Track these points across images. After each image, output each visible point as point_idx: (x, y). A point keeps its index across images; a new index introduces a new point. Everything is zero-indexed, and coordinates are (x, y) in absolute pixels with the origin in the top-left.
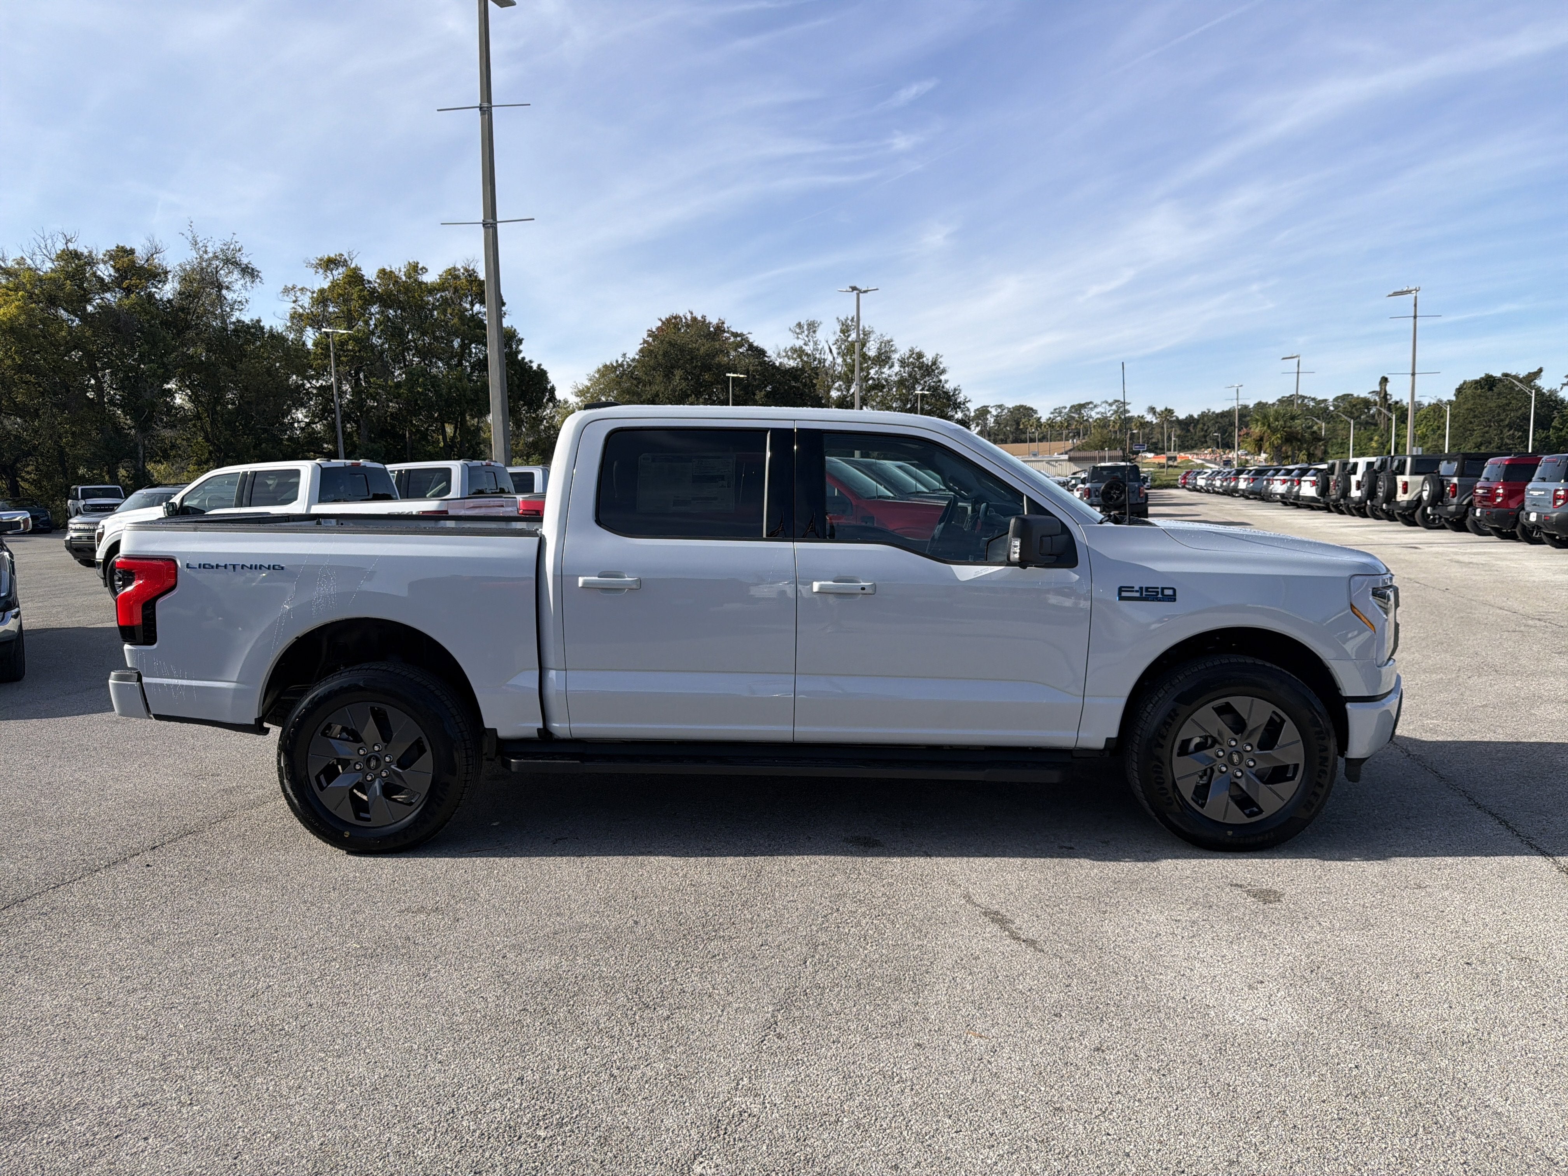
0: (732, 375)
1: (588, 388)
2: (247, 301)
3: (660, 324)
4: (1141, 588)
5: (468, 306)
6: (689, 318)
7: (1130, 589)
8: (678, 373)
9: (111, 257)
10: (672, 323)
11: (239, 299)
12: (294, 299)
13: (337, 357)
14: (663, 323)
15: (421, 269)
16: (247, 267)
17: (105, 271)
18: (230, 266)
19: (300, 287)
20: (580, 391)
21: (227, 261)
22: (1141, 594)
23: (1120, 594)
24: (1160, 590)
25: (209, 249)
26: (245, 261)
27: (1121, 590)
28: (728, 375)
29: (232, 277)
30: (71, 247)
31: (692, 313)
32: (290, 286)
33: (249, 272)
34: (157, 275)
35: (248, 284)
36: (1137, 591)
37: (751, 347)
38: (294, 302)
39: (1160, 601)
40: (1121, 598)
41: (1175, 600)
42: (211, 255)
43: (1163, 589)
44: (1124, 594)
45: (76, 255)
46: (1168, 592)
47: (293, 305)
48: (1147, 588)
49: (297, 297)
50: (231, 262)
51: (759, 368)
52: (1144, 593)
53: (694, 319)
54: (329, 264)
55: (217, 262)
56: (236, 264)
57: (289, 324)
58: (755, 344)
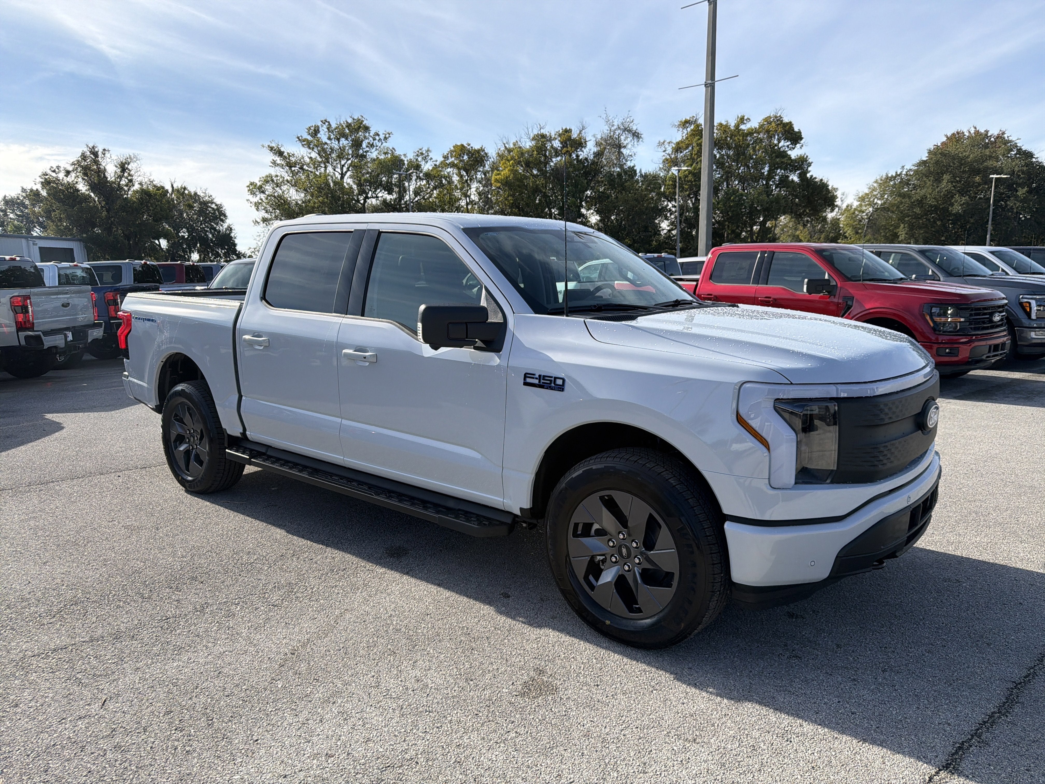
0: (995, 176)
1: (867, 194)
2: (635, 154)
3: (944, 139)
4: (540, 376)
5: (776, 142)
6: (972, 132)
7: (531, 375)
8: (946, 177)
9: (560, 135)
10: (956, 138)
11: (630, 154)
12: (664, 149)
13: (681, 187)
14: (948, 138)
15: (746, 120)
16: (636, 132)
17: (557, 144)
18: (626, 132)
19: (668, 141)
20: (859, 198)
21: (625, 130)
22: (539, 382)
23: (525, 379)
24: (553, 379)
25: (616, 124)
26: (634, 128)
27: (526, 376)
28: (991, 176)
29: (626, 139)
30: (542, 131)
31: (975, 128)
32: (662, 141)
33: (636, 135)
34: (580, 144)
35: (636, 143)
36: (536, 378)
37: (1019, 151)
38: (664, 151)
39: (552, 389)
40: (526, 384)
41: (562, 390)
42: (615, 127)
43: (555, 378)
44: (529, 380)
45: (543, 136)
46: (559, 382)
47: (664, 153)
48: (544, 376)
49: (666, 148)
50: (627, 130)
51: (1025, 168)
52: (542, 381)
53: (977, 132)
54: (685, 124)
55: (619, 131)
56: (630, 131)
57: (661, 166)
58: (1024, 148)
